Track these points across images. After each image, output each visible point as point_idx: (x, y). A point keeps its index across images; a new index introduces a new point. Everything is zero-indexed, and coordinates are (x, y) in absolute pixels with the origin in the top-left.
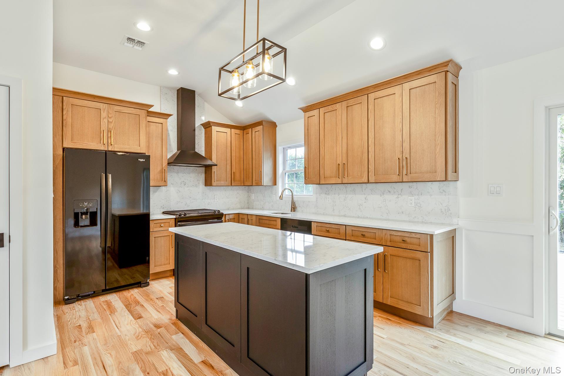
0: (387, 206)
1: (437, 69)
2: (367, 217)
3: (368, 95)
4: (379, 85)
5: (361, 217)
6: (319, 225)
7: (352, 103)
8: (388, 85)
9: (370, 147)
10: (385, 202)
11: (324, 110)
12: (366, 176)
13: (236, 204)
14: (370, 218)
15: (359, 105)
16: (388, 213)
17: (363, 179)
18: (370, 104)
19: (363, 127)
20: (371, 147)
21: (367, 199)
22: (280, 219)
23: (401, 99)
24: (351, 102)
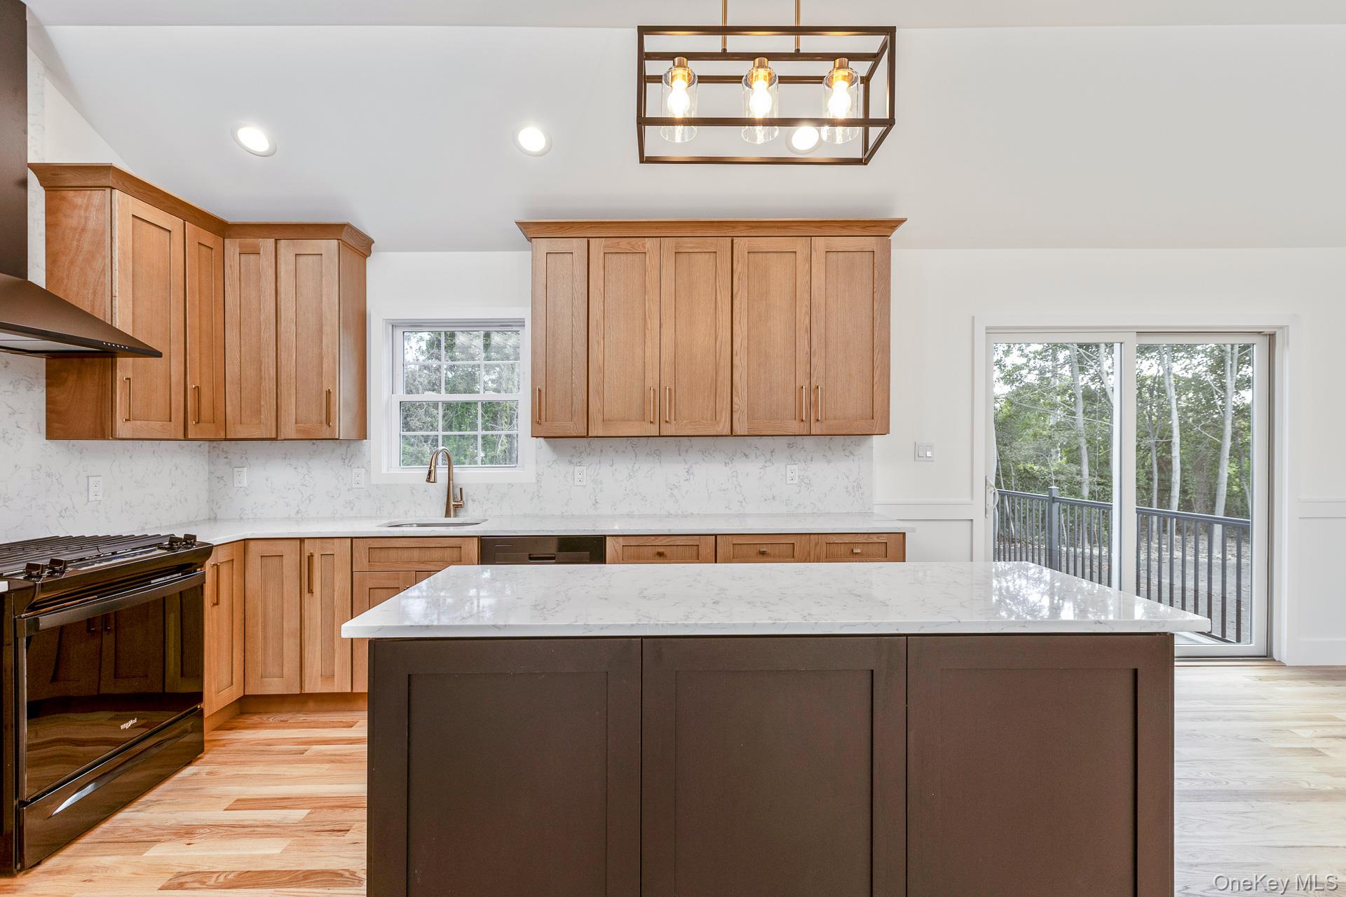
0: (741, 487)
1: (877, 228)
2: (692, 514)
3: (732, 241)
4: (762, 224)
5: (677, 515)
6: (633, 542)
7: (691, 248)
8: (780, 230)
9: (737, 355)
10: (735, 478)
11: (605, 247)
12: (725, 421)
13: (171, 507)
14: (698, 514)
15: (708, 255)
16: (741, 502)
17: (719, 427)
18: (738, 262)
19: (720, 310)
20: (739, 356)
21: (691, 472)
22: (476, 540)
23: (807, 266)
24: (688, 244)
